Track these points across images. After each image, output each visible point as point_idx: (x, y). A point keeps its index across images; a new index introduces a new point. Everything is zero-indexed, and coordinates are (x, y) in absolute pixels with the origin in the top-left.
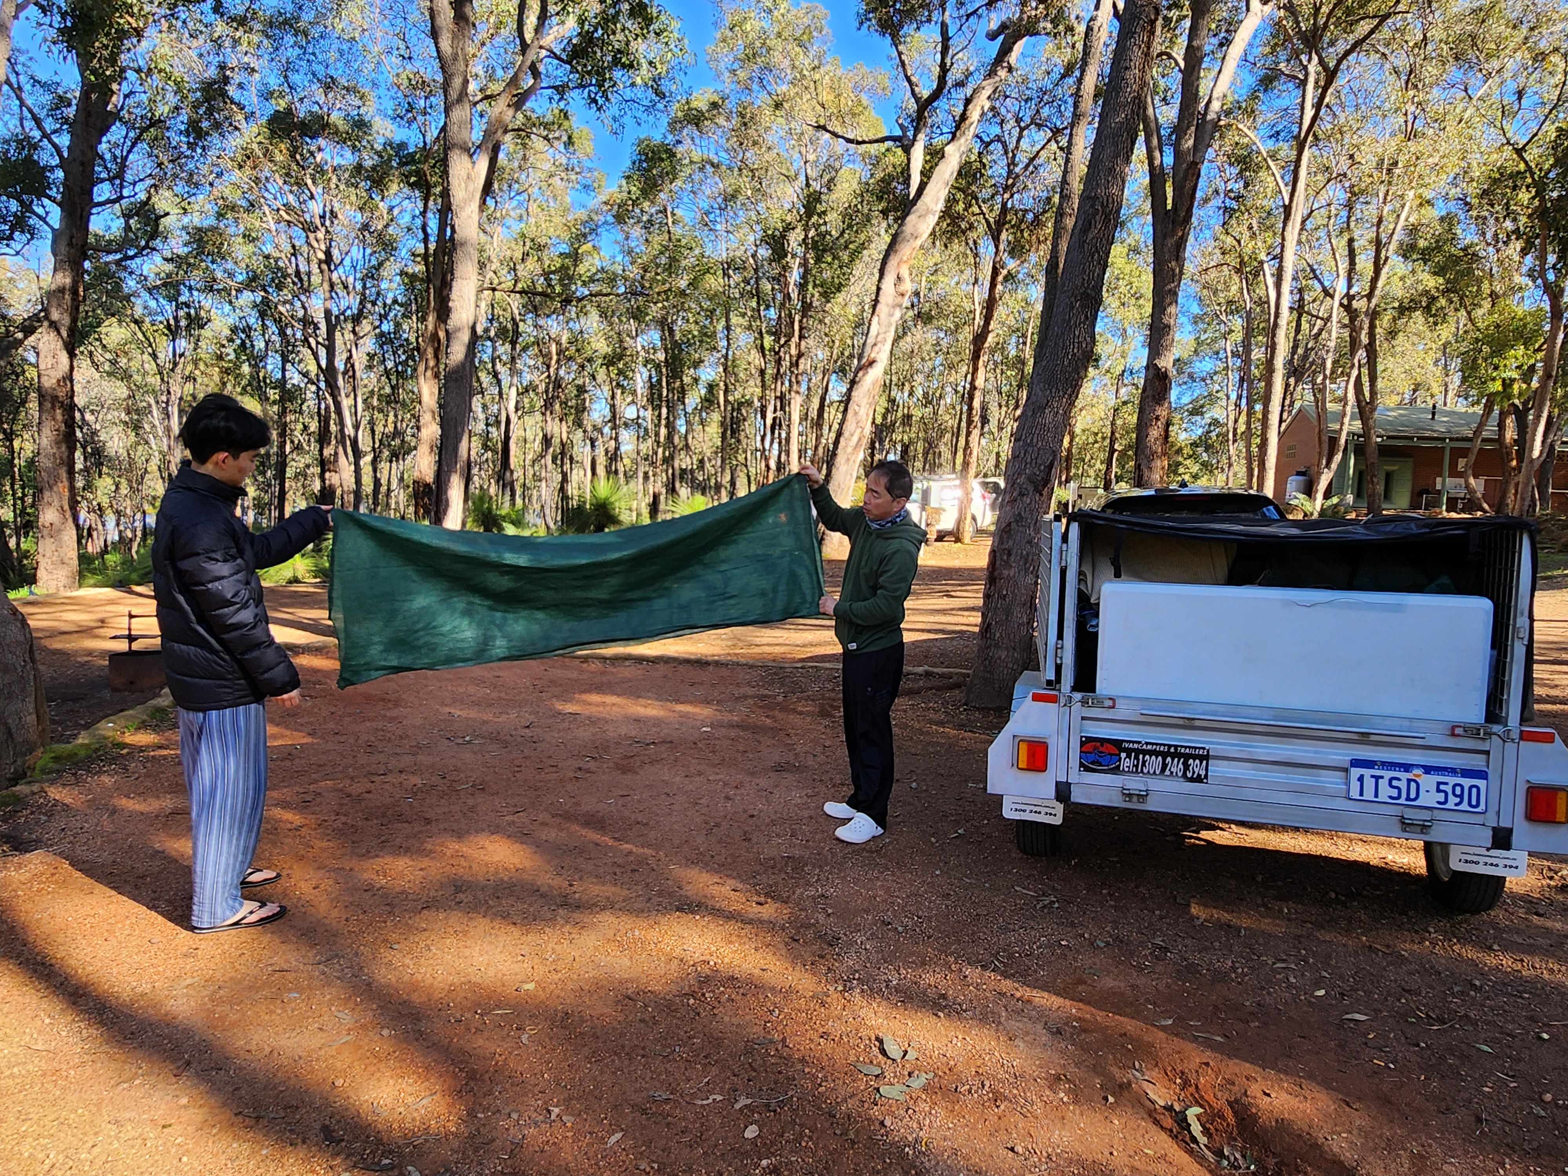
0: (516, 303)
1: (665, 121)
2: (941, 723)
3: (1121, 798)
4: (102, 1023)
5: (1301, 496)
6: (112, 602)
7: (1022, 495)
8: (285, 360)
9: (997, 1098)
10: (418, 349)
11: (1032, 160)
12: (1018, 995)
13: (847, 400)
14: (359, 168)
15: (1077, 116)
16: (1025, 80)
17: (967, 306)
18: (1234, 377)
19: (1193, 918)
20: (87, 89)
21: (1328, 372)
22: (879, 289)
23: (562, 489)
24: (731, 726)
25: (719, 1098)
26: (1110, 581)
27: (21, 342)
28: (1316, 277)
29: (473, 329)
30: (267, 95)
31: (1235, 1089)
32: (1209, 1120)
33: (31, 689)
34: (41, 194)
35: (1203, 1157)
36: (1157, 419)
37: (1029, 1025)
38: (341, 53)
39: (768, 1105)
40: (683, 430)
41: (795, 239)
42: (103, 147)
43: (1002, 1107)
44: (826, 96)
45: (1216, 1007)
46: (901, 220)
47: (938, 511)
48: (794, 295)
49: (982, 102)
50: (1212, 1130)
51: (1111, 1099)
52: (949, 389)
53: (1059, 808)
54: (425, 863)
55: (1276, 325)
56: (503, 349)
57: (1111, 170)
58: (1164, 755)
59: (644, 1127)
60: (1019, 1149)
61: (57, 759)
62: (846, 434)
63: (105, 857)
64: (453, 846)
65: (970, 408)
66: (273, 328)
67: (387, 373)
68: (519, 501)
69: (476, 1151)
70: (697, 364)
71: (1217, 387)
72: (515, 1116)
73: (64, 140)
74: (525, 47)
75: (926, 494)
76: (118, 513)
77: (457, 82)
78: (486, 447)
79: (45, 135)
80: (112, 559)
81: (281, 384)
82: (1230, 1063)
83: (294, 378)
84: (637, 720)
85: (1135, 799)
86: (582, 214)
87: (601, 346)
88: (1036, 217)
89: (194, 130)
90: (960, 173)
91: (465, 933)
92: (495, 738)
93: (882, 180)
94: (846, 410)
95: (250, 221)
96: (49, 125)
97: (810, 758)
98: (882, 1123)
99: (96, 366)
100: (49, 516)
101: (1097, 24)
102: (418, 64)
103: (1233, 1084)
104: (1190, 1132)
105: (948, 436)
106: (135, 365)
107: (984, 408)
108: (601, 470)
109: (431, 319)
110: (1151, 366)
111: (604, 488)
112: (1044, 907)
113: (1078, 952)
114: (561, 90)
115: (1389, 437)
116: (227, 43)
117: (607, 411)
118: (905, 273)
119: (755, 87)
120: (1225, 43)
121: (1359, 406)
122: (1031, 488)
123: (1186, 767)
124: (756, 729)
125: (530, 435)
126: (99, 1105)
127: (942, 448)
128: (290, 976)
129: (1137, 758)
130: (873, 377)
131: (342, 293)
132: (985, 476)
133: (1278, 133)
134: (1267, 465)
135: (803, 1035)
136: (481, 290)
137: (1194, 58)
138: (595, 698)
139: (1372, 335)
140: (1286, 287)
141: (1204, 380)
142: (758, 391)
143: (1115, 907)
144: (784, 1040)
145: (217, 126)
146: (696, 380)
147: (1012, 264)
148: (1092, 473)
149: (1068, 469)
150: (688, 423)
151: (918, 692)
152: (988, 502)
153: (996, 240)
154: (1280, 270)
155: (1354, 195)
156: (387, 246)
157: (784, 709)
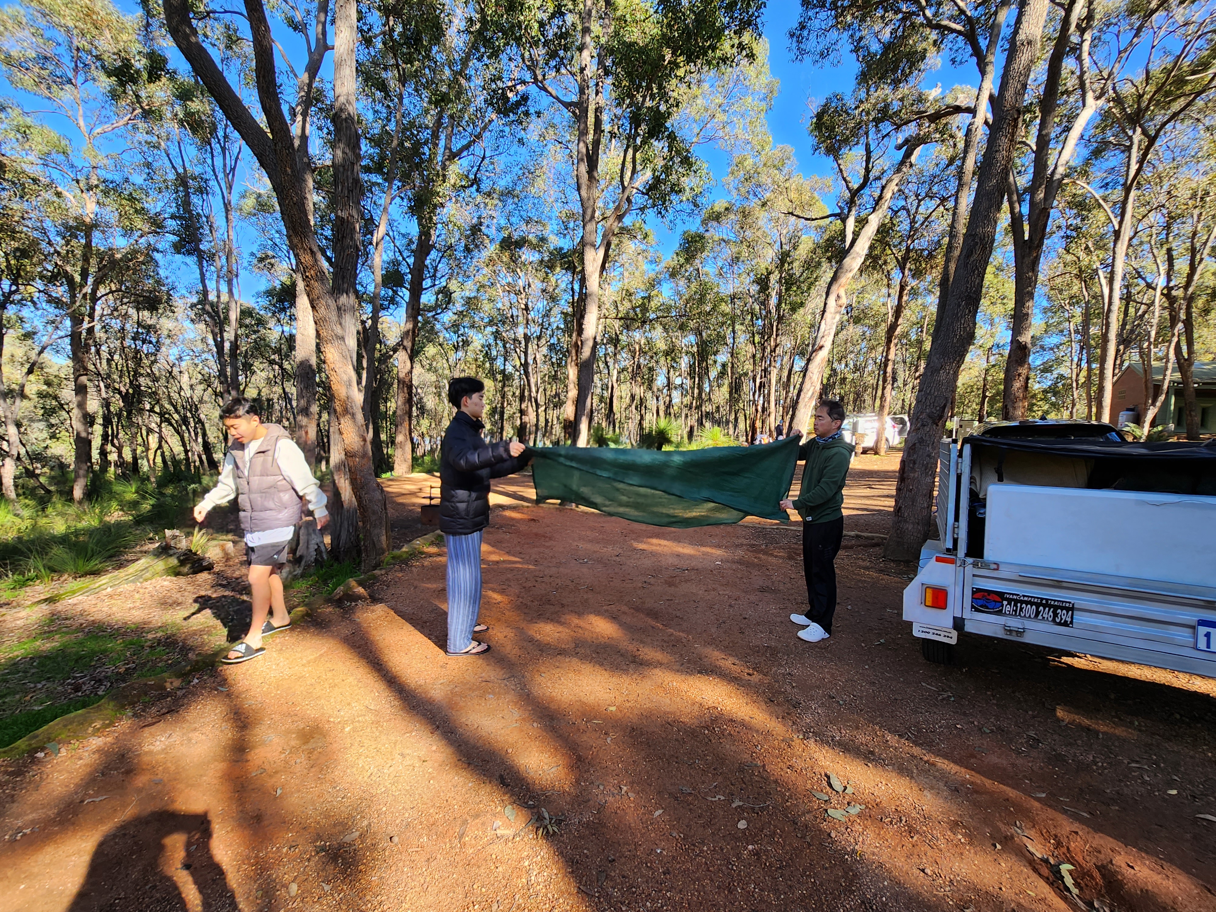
0: (617, 324)
1: (698, 220)
2: (867, 568)
3: (1003, 632)
4: (401, 699)
5: (1132, 425)
6: (425, 480)
7: (923, 425)
8: (505, 360)
9: (911, 831)
10: (568, 351)
11: (926, 219)
12: (926, 758)
13: (805, 371)
14: (542, 261)
15: (960, 186)
16: (921, 172)
17: (883, 310)
18: (1076, 347)
19: (1058, 720)
20: (421, 234)
21: (1152, 340)
22: (825, 304)
23: (640, 424)
24: (733, 562)
25: (722, 798)
26: (994, 484)
27: (391, 356)
28: (1140, 276)
29: (595, 338)
30: (500, 229)
31: (1102, 856)
32: (1080, 875)
33: (384, 523)
34: (402, 286)
35: (1076, 904)
36: (1019, 375)
37: (934, 782)
38: (534, 204)
39: (753, 809)
40: (707, 390)
41: (774, 278)
42: (428, 262)
43: (915, 838)
44: (793, 195)
45: (1080, 789)
46: (840, 261)
47: (863, 435)
48: (773, 311)
49: (892, 187)
50: (1083, 884)
51: (999, 847)
52: (870, 361)
53: (955, 634)
54: (560, 629)
55: (1109, 310)
56: (611, 349)
57: (987, 217)
58: (1038, 605)
59: (675, 809)
60: (928, 871)
61: (393, 558)
62: (805, 390)
63: (409, 610)
64: (575, 621)
65: (885, 372)
66: (500, 344)
67: (553, 364)
68: (617, 430)
69: (579, 805)
70: (716, 353)
71: (1062, 354)
72: (601, 787)
73: (411, 261)
74: (624, 188)
75: (855, 426)
76: (431, 436)
77: (589, 212)
78: (601, 401)
79: (404, 259)
80: (427, 459)
81: (503, 372)
82: (1097, 836)
83: (509, 369)
84: (678, 556)
85: (1014, 634)
86: (652, 275)
87: (662, 345)
88: (930, 253)
89: (467, 249)
90: (878, 231)
91: (580, 671)
92: (600, 561)
93: (828, 240)
94: (804, 376)
95: (491, 292)
96: (406, 253)
97: (781, 585)
98: (829, 835)
99: (423, 367)
100: (400, 438)
101: (975, 126)
102: (570, 205)
103: (1100, 852)
104: (1063, 882)
105: (870, 390)
106: (439, 365)
107: (894, 372)
108: (662, 413)
109: (574, 335)
110: (1014, 341)
111: (663, 423)
112: (944, 699)
113: (969, 734)
114: (642, 209)
115: (1204, 384)
116: (482, 205)
117: (665, 381)
118: (842, 293)
119: (751, 197)
120: (1068, 129)
121: (1178, 363)
122: (930, 422)
123: (1055, 615)
124: (748, 565)
125: (624, 395)
126: (395, 743)
127: (866, 397)
128: (490, 685)
129: (1015, 605)
130: (822, 356)
131: (532, 325)
132: (895, 414)
133: (1107, 184)
134: (1104, 404)
135: (776, 765)
136: (599, 319)
137: (1043, 142)
138: (655, 541)
139: (1189, 313)
140: (1118, 284)
141: (1052, 349)
142: (751, 367)
143: (996, 705)
144: (764, 766)
145: (477, 246)
146: (715, 362)
147: (913, 283)
148: (969, 411)
149: (952, 409)
150: (711, 386)
151: (851, 547)
152: (897, 430)
153: (902, 269)
154: (1112, 273)
155: (1171, 219)
156: (554, 299)
157: (766, 553)
